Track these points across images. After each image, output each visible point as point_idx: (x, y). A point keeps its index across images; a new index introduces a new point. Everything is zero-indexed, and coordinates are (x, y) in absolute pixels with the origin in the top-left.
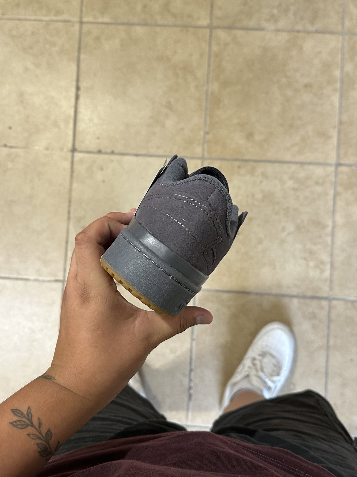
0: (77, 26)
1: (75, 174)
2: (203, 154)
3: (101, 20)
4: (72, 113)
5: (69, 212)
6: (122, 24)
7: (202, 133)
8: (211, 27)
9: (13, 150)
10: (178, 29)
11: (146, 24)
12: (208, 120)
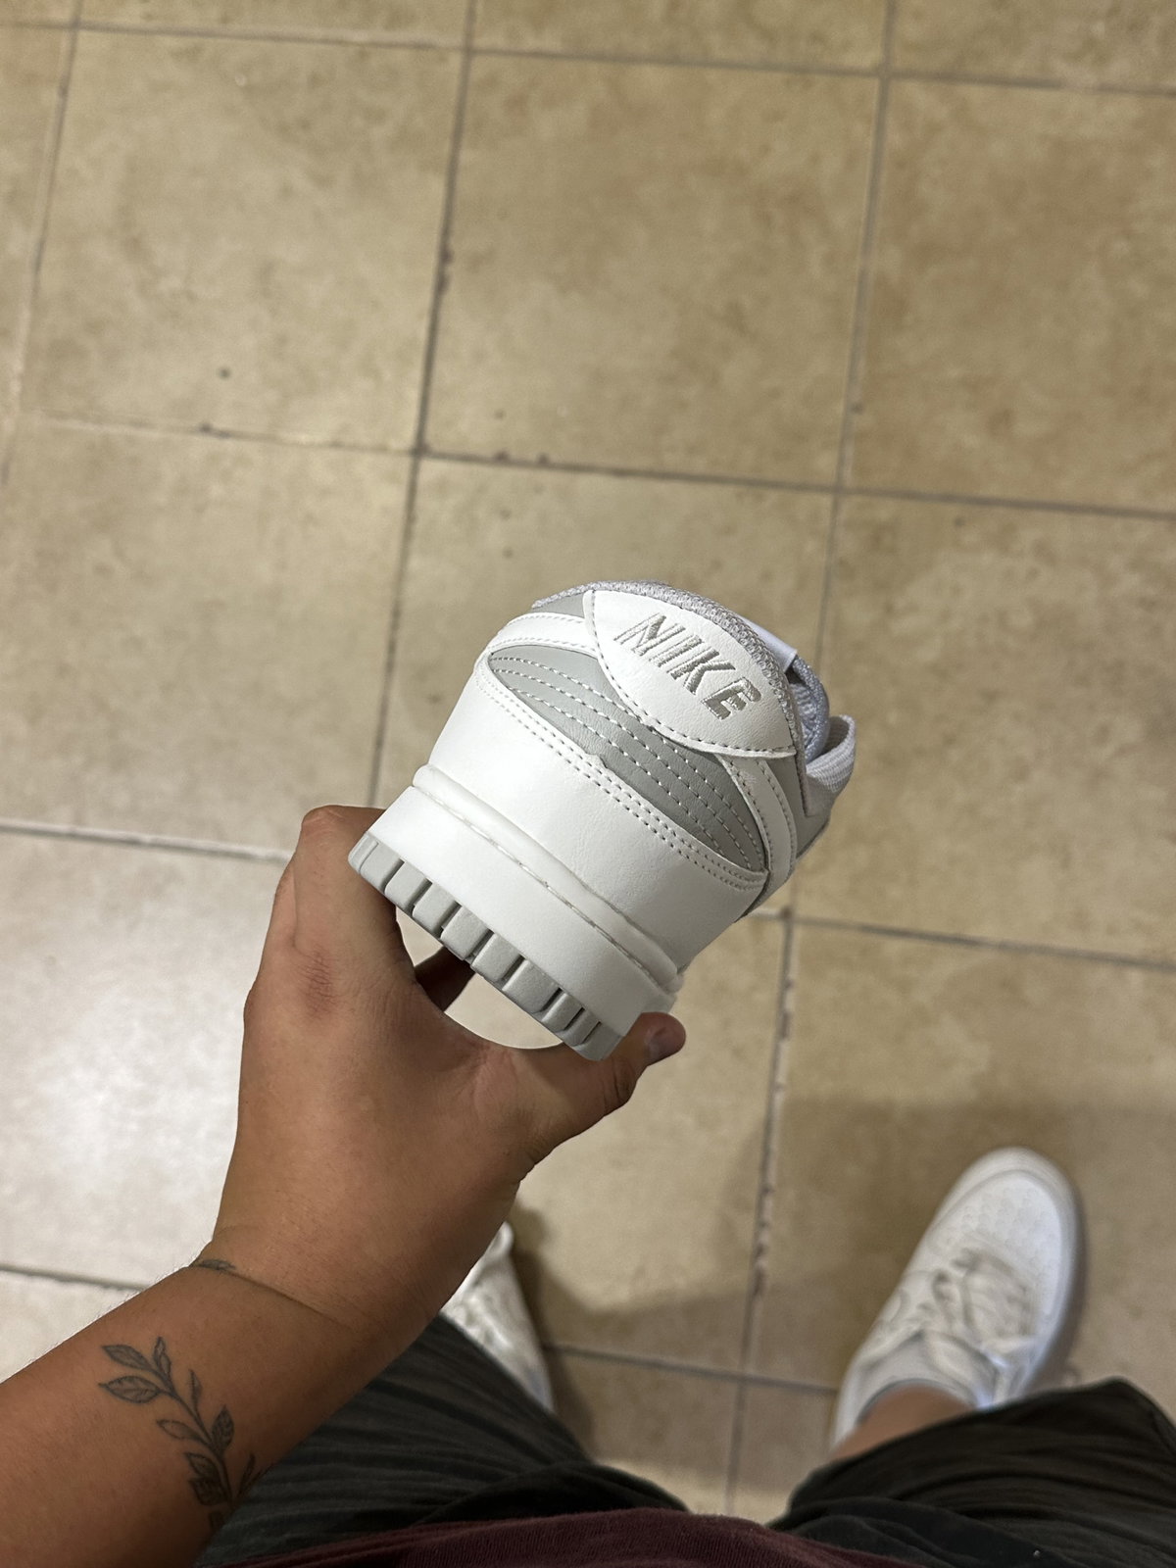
0: (455, 61)
1: (419, 527)
2: (839, 477)
3: (531, 42)
4: (422, 334)
5: (392, 647)
6: (600, 57)
7: (840, 408)
8: (886, 74)
9: (229, 445)
10: (778, 77)
11: (675, 61)
12: (862, 366)
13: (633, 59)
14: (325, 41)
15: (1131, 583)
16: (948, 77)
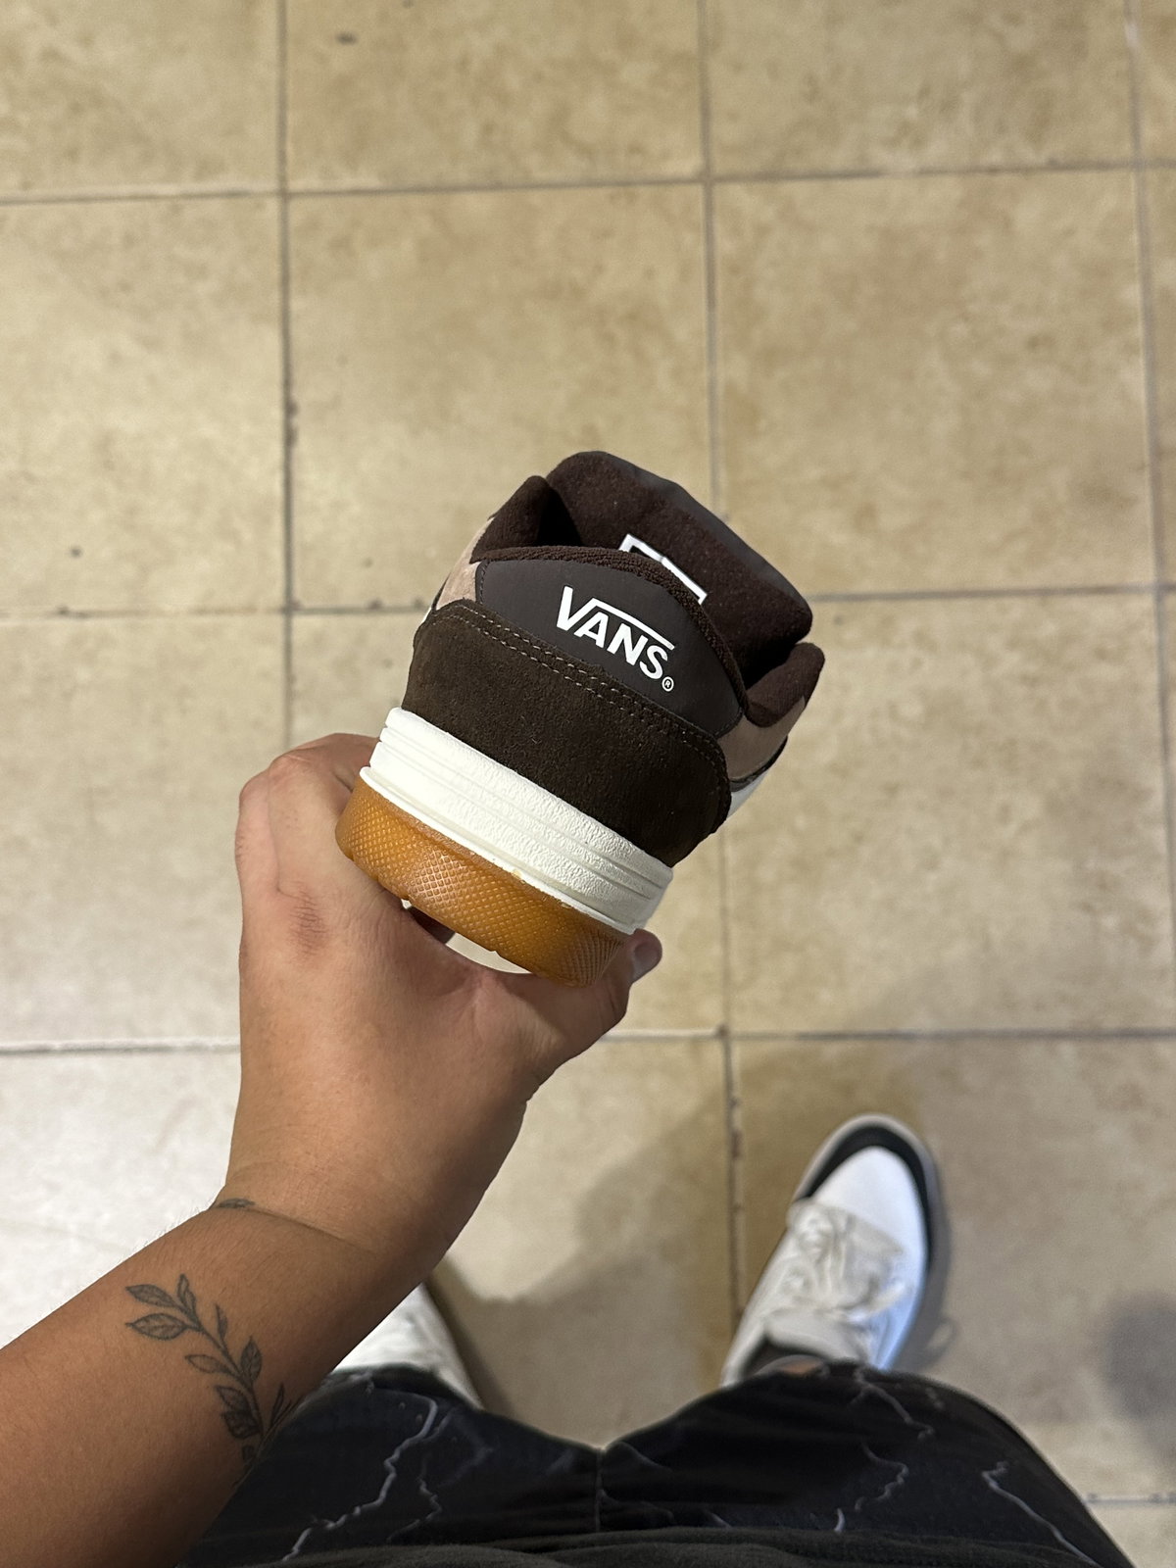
0: (272, 206)
1: (299, 686)
3: (347, 181)
4: (276, 488)
6: (421, 190)
8: (707, 178)
9: (90, 624)
10: (602, 193)
11: (496, 186)
12: (723, 477)
13: (456, 189)
14: (134, 198)
15: (1012, 662)
16: (771, 176)
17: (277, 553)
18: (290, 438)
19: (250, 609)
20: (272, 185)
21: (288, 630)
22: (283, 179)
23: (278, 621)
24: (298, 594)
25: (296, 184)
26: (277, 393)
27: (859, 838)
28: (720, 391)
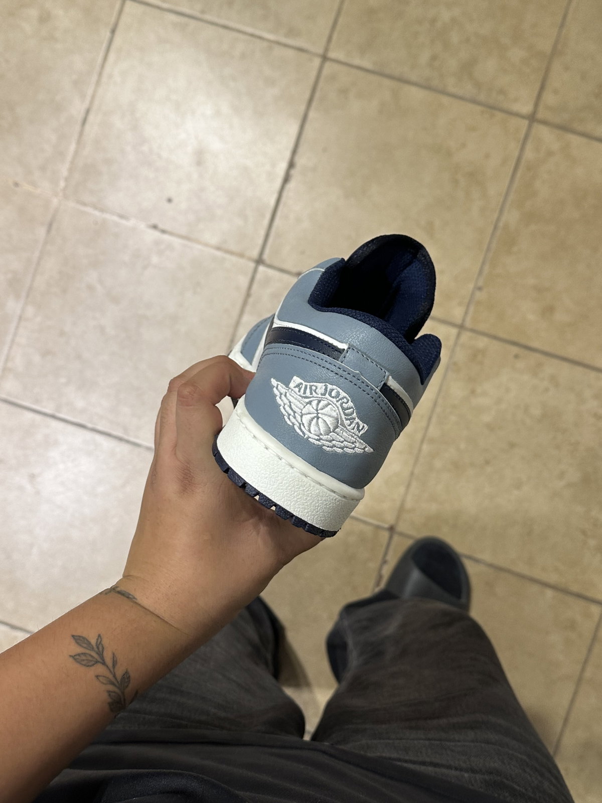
0: (317, 62)
2: (464, 320)
3: (357, 61)
4: (272, 202)
7: (471, 286)
8: (532, 118)
9: (165, 237)
10: (479, 108)
11: (428, 87)
12: (487, 268)
17: (262, 233)
18: (287, 179)
19: (241, 255)
20: (320, 51)
21: (255, 271)
22: (326, 50)
23: (252, 265)
24: (266, 257)
25: (332, 54)
26: (287, 155)
27: (487, 462)
28: (501, 224)
